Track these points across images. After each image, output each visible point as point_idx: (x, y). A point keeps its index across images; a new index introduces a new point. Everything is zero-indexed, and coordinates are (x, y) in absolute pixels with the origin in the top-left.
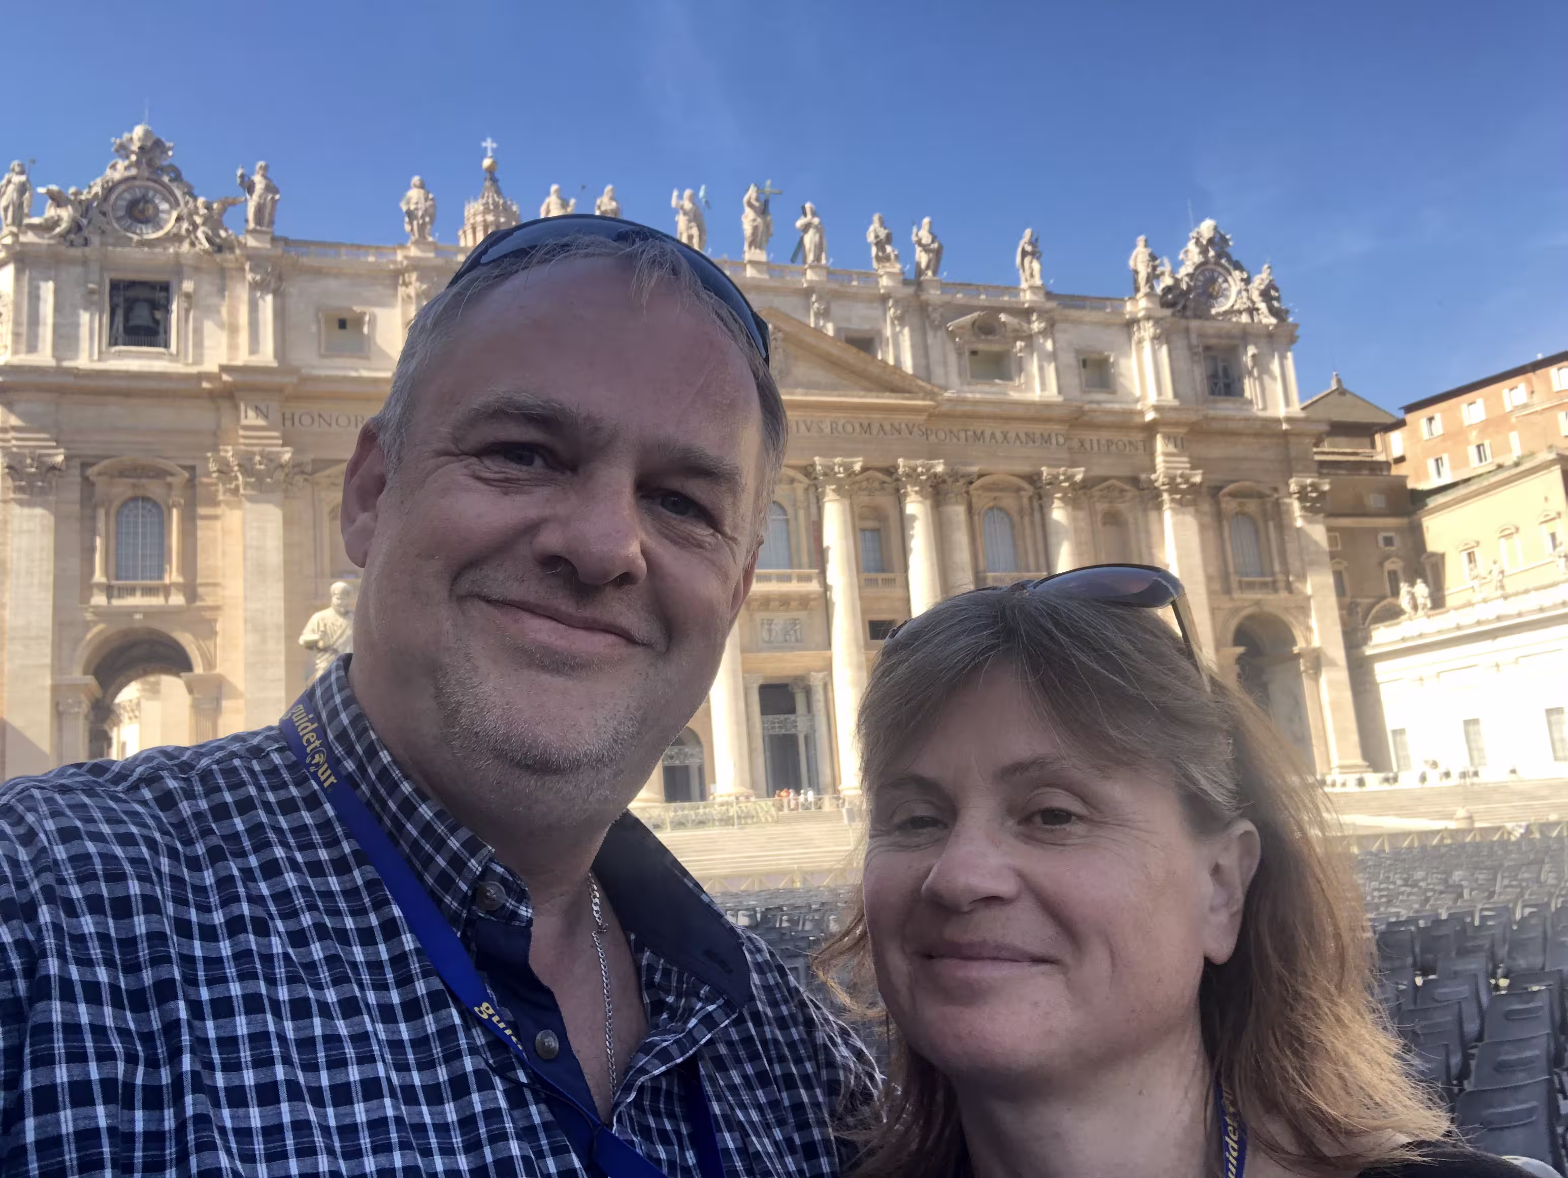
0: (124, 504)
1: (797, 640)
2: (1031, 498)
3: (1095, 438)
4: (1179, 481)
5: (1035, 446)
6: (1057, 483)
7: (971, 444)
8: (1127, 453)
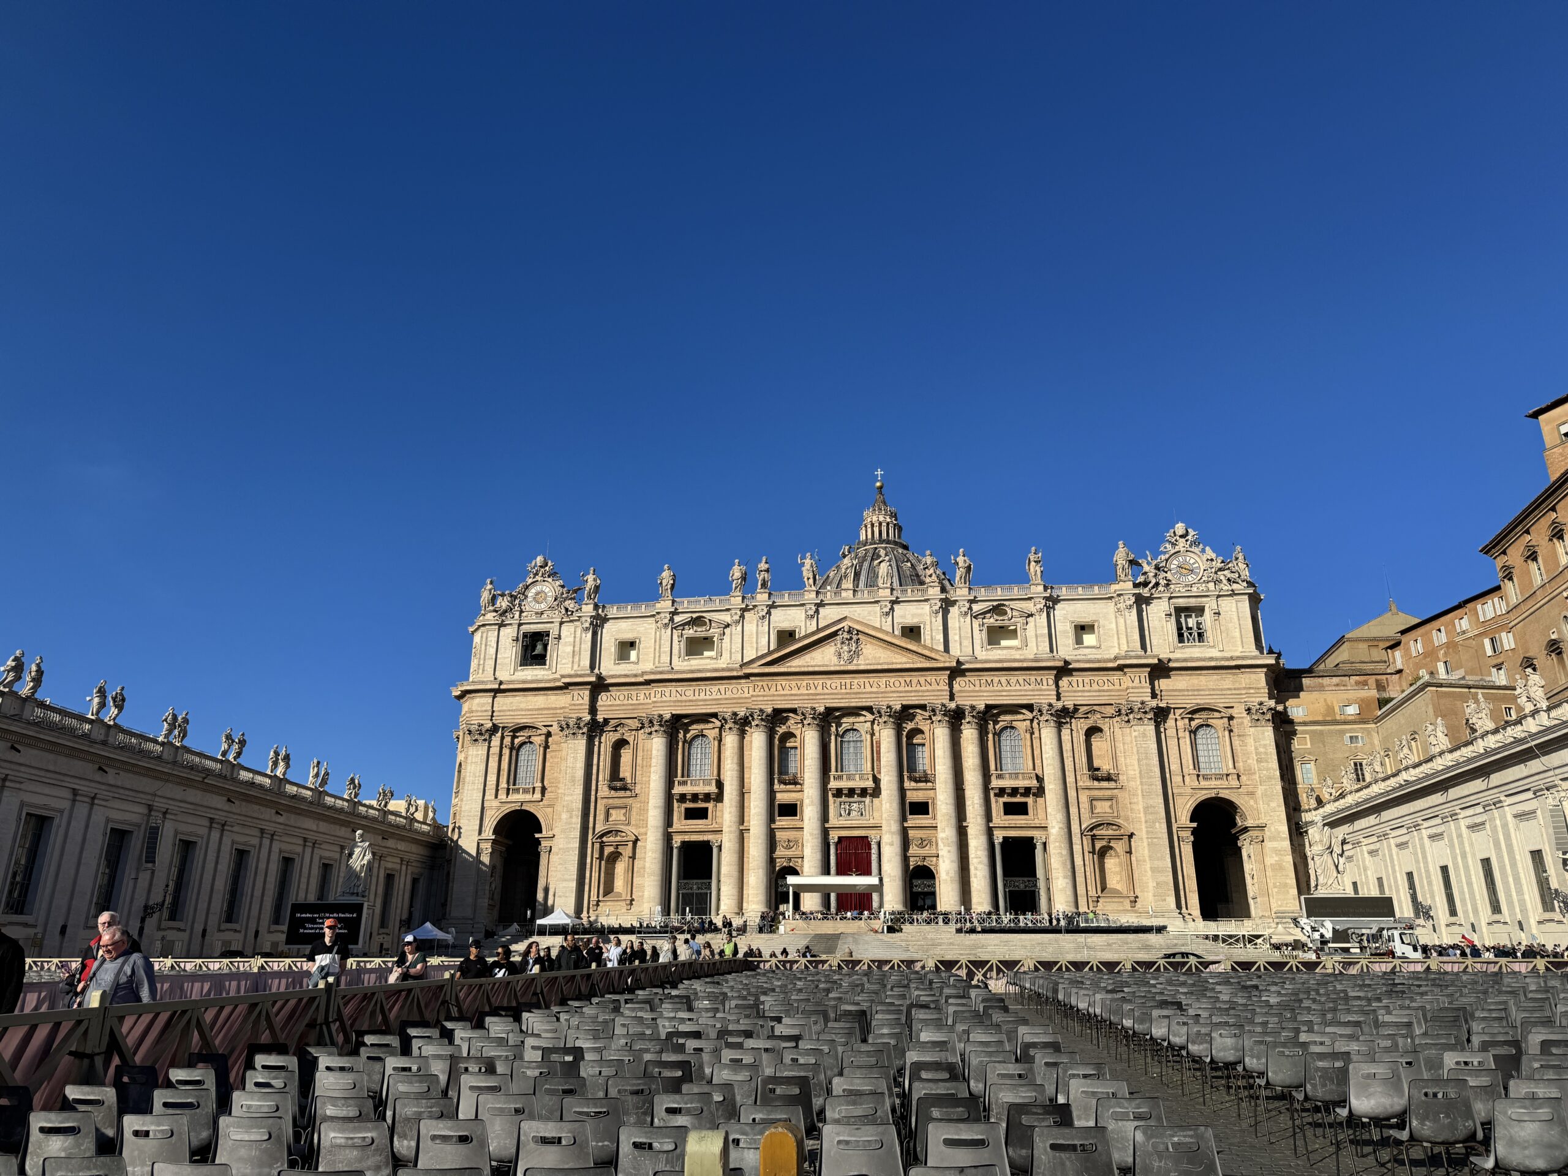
0: (520, 745)
1: (862, 814)
2: (1032, 720)
3: (1080, 680)
4: (1140, 706)
5: (1030, 687)
6: (1044, 712)
7: (983, 688)
8: (1106, 687)
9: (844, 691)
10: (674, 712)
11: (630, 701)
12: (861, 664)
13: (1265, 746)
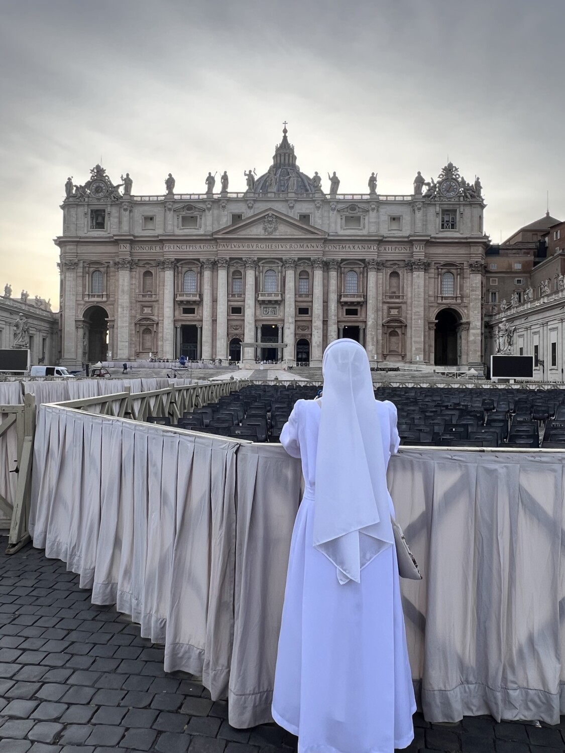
0: (93, 272)
1: (274, 314)
2: (364, 268)
3: (390, 247)
4: (418, 261)
5: (365, 250)
6: (371, 263)
7: (340, 250)
8: (402, 251)
9: (267, 249)
10: (176, 258)
11: (152, 251)
12: (277, 235)
13: (476, 283)
